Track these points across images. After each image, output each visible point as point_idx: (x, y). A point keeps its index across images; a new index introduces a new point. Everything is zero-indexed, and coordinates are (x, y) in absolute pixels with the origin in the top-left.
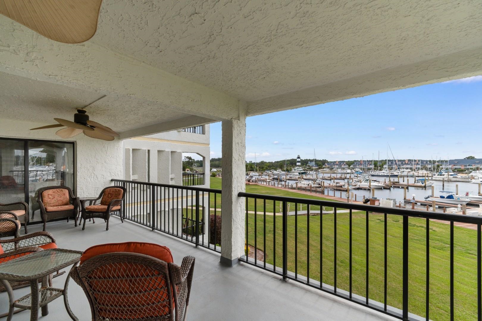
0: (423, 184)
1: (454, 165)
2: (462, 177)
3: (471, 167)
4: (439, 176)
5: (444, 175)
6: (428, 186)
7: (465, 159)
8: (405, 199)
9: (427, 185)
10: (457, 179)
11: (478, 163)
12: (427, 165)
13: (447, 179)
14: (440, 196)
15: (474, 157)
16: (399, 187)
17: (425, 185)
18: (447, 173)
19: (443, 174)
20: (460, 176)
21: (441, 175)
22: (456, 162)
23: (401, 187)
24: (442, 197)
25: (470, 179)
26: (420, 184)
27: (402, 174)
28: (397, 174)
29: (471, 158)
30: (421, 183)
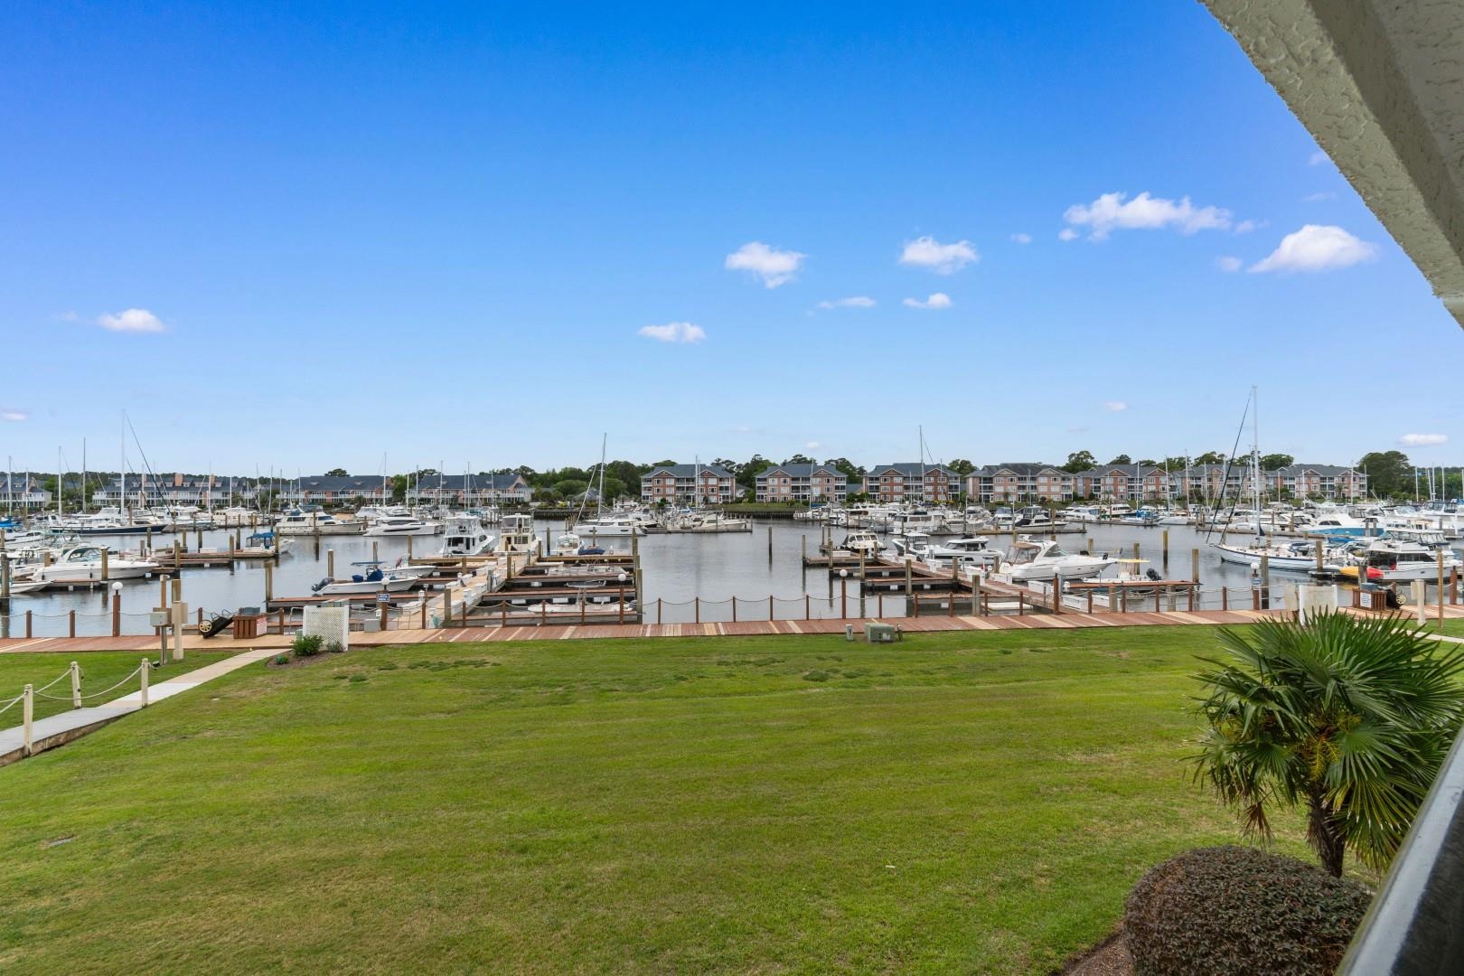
0: (267, 547)
1: (310, 493)
2: (344, 521)
3: (347, 496)
4: (292, 524)
5: (303, 519)
6: (283, 553)
7: (326, 475)
8: (268, 599)
9: (281, 551)
10: (336, 529)
11: (361, 487)
12: (241, 492)
13: (313, 528)
14: (353, 577)
15: (345, 472)
16: (201, 566)
17: (277, 551)
18: (311, 515)
19: (300, 516)
20: (338, 519)
21: (295, 520)
22: (315, 483)
23: (207, 565)
24: (357, 579)
25: (362, 528)
26: (260, 550)
27: (177, 523)
28: (160, 523)
29: (339, 474)
30: (262, 545)
